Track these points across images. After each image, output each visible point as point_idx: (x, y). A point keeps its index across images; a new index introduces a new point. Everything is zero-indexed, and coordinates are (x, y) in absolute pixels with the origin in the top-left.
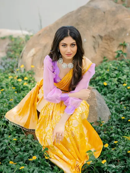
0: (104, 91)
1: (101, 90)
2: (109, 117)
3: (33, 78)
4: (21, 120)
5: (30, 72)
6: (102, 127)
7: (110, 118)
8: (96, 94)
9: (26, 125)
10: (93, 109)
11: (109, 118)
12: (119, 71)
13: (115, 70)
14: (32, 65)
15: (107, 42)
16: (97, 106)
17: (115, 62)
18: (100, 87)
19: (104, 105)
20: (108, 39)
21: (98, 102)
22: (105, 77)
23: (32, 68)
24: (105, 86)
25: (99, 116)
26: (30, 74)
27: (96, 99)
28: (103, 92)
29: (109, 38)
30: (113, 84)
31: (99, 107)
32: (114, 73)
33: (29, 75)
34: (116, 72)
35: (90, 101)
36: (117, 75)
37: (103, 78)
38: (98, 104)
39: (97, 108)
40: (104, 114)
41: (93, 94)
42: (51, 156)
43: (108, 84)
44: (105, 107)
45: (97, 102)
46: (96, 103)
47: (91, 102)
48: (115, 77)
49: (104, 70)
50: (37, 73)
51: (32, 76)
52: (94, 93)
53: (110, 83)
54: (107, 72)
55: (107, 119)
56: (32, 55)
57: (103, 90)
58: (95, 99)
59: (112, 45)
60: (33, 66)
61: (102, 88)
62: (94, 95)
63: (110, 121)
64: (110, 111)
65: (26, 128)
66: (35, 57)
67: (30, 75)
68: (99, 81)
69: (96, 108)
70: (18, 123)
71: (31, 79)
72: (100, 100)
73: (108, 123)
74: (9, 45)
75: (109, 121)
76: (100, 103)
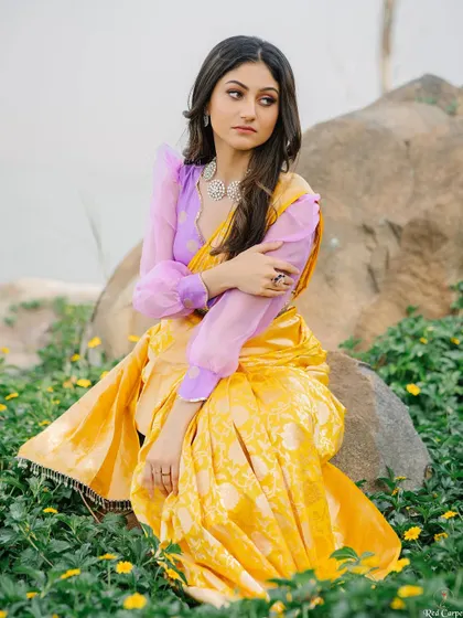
2: (426, 469)
4: (78, 461)
6: (399, 498)
7: (429, 476)
8: (372, 383)
9: (97, 480)
10: (361, 435)
11: (425, 476)
13: (453, 346)
15: (417, 248)
16: (377, 423)
19: (406, 428)
20: (423, 236)
21: (380, 411)
25: (388, 464)
27: (375, 402)
29: (426, 233)
30: (443, 390)
31: (387, 430)
32: (449, 358)
34: (457, 355)
37: (404, 369)
38: (383, 418)
39: (377, 430)
40: (406, 458)
41: (362, 381)
42: (192, 579)
43: (425, 391)
45: (378, 413)
46: (373, 416)
47: (354, 409)
49: (409, 341)
52: (366, 379)
53: (432, 387)
55: (420, 477)
58: (369, 401)
59: (437, 261)
62: (369, 387)
63: (431, 485)
64: (430, 452)
65: (99, 493)
69: (373, 433)
70: (70, 471)
72: (389, 405)
73: (422, 491)
74: (51, 330)
75: (425, 486)
76: (391, 416)
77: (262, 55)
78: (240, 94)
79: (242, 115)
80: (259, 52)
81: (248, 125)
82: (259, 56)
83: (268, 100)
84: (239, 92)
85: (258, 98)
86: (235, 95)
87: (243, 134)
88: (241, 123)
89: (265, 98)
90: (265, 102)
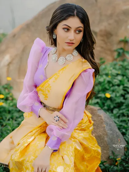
0: (107, 106)
1: (103, 104)
2: (125, 148)
3: (11, 94)
5: (6, 86)
6: (119, 166)
7: (126, 150)
10: (102, 141)
11: (125, 150)
12: (123, 75)
13: (118, 75)
14: (8, 76)
16: (107, 135)
17: (115, 65)
18: (101, 100)
19: (117, 132)
21: (107, 128)
22: (107, 86)
23: (8, 81)
24: (107, 99)
25: (112, 150)
26: (6, 88)
27: (105, 126)
28: (106, 108)
30: (118, 95)
31: (110, 136)
32: (117, 79)
33: (5, 90)
34: (120, 78)
35: (97, 128)
36: (120, 81)
37: (104, 87)
38: (108, 132)
39: (107, 137)
41: (99, 118)
43: (112, 96)
44: (118, 134)
45: (106, 130)
46: (105, 132)
47: (98, 130)
48: (119, 85)
49: (104, 77)
50: (15, 87)
51: (9, 91)
53: (114, 94)
54: (108, 79)
55: (123, 151)
56: (7, 63)
57: (106, 104)
58: (103, 126)
60: (9, 79)
61: (104, 102)
62: (101, 119)
63: (127, 154)
64: (125, 139)
66: (11, 65)
67: (7, 91)
68: (99, 92)
71: (8, 96)
72: (110, 125)
73: (125, 158)
75: (125, 155)
76: (111, 130)
77: (76, 13)
78: (68, 30)
79: (69, 38)
80: (75, 12)
81: (71, 42)
82: (75, 14)
83: (79, 31)
84: (68, 29)
85: (75, 31)
86: (66, 30)
87: (69, 46)
88: (69, 41)
89: (78, 31)
90: (77, 32)
